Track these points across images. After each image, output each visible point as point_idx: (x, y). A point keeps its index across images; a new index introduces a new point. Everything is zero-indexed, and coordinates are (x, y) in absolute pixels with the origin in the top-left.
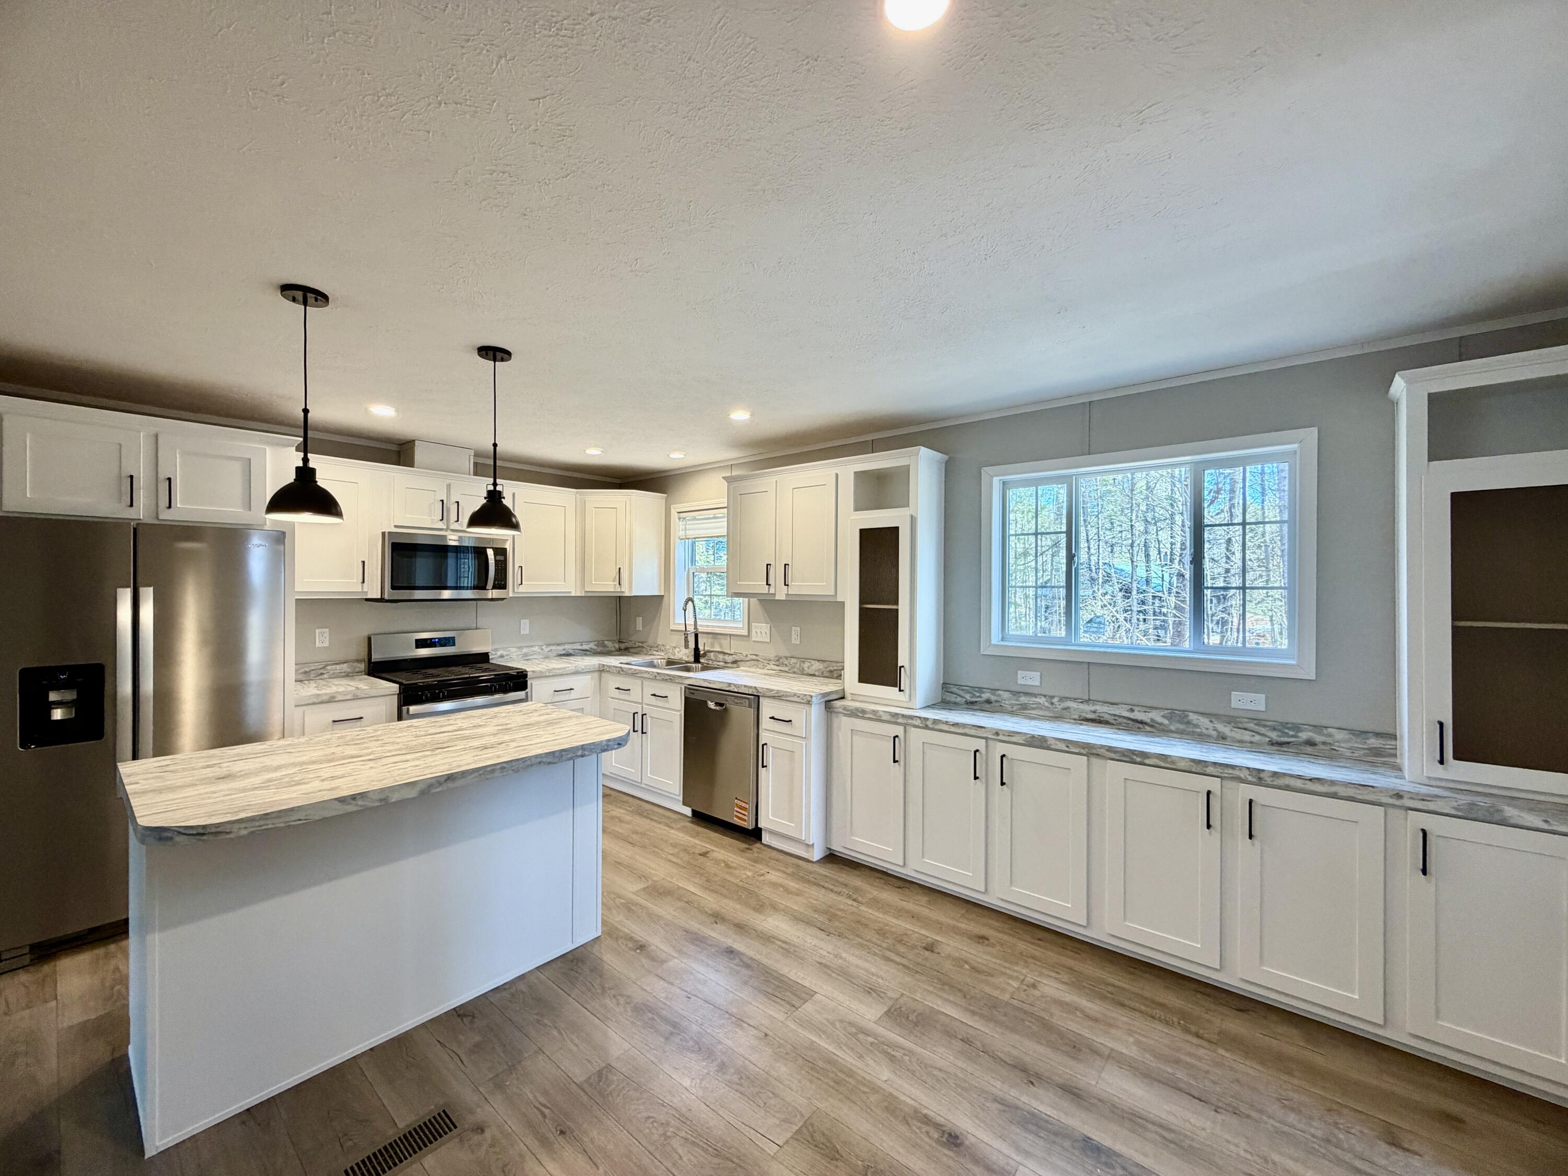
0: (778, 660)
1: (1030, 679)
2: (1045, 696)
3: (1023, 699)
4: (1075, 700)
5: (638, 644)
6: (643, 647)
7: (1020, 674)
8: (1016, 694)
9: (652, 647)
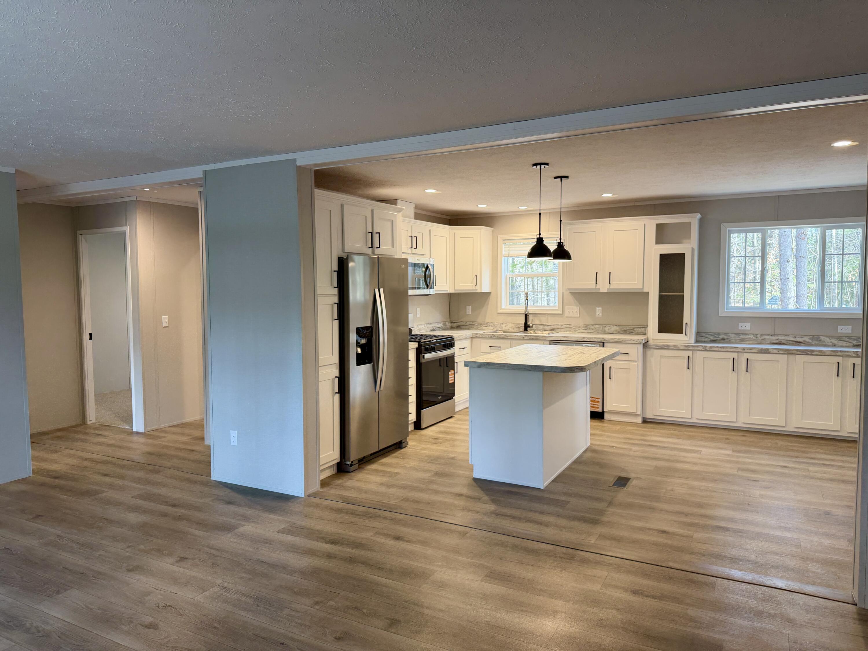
0: (586, 327)
1: (746, 326)
2: (753, 334)
3: (742, 337)
4: (768, 335)
5: (468, 323)
6: (474, 325)
7: (740, 324)
8: (738, 334)
9: (481, 324)
